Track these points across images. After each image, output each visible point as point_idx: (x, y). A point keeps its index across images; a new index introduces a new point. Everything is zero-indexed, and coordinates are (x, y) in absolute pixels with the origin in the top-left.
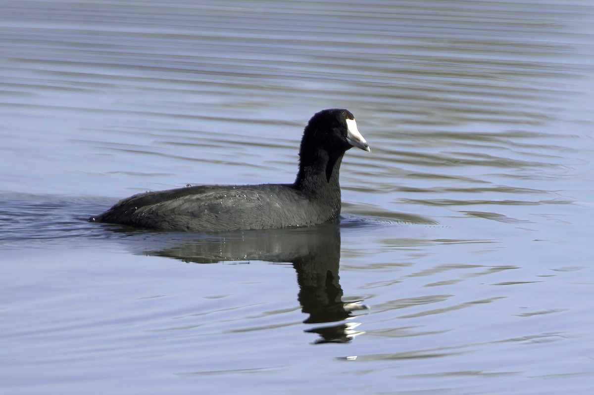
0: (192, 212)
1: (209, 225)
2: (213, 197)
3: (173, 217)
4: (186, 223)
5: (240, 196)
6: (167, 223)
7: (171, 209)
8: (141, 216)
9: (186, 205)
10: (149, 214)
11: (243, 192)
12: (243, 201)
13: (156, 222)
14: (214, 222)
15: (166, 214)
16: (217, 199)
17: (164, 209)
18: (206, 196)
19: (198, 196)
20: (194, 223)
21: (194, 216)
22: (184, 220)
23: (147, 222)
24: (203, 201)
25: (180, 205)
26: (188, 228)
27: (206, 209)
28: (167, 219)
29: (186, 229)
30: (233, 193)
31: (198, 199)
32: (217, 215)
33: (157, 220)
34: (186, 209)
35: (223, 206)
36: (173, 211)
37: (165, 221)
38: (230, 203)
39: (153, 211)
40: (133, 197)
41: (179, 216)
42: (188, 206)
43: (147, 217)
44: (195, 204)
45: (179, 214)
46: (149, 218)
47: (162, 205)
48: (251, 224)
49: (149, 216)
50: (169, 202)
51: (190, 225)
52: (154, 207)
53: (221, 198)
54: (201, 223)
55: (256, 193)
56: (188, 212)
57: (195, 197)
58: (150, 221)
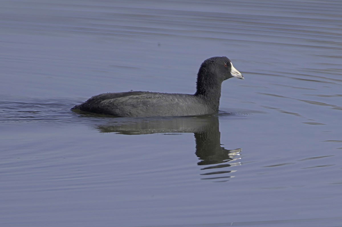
0: (133, 104)
1: (142, 112)
2: (145, 97)
3: (122, 106)
4: (129, 110)
5: (161, 98)
6: (119, 110)
7: (121, 102)
8: (104, 105)
9: (130, 101)
10: (109, 104)
11: (163, 96)
12: (162, 100)
13: (112, 109)
14: (145, 111)
15: (118, 105)
16: (148, 99)
17: (117, 102)
18: (142, 97)
19: (137, 96)
20: (134, 111)
21: (134, 107)
22: (128, 109)
23: (107, 108)
24: (140, 99)
25: (127, 100)
26: (130, 113)
27: (141, 103)
28: (119, 107)
29: (129, 114)
30: (157, 96)
31: (137, 98)
32: (147, 107)
33: (113, 107)
34: (130, 103)
35: (151, 102)
36: (122, 103)
37: (117, 108)
38: (155, 101)
39: (111, 103)
40: (100, 95)
41: (125, 106)
42: (131, 101)
43: (107, 106)
44: (135, 100)
45: (126, 105)
46: (108, 106)
47: (117, 100)
48: (165, 114)
49: (109, 105)
50: (121, 98)
51: (131, 112)
52: (112, 100)
53: (150, 98)
54: (138, 111)
55: (171, 97)
56: (131, 104)
57: (135, 96)
58: (109, 108)
